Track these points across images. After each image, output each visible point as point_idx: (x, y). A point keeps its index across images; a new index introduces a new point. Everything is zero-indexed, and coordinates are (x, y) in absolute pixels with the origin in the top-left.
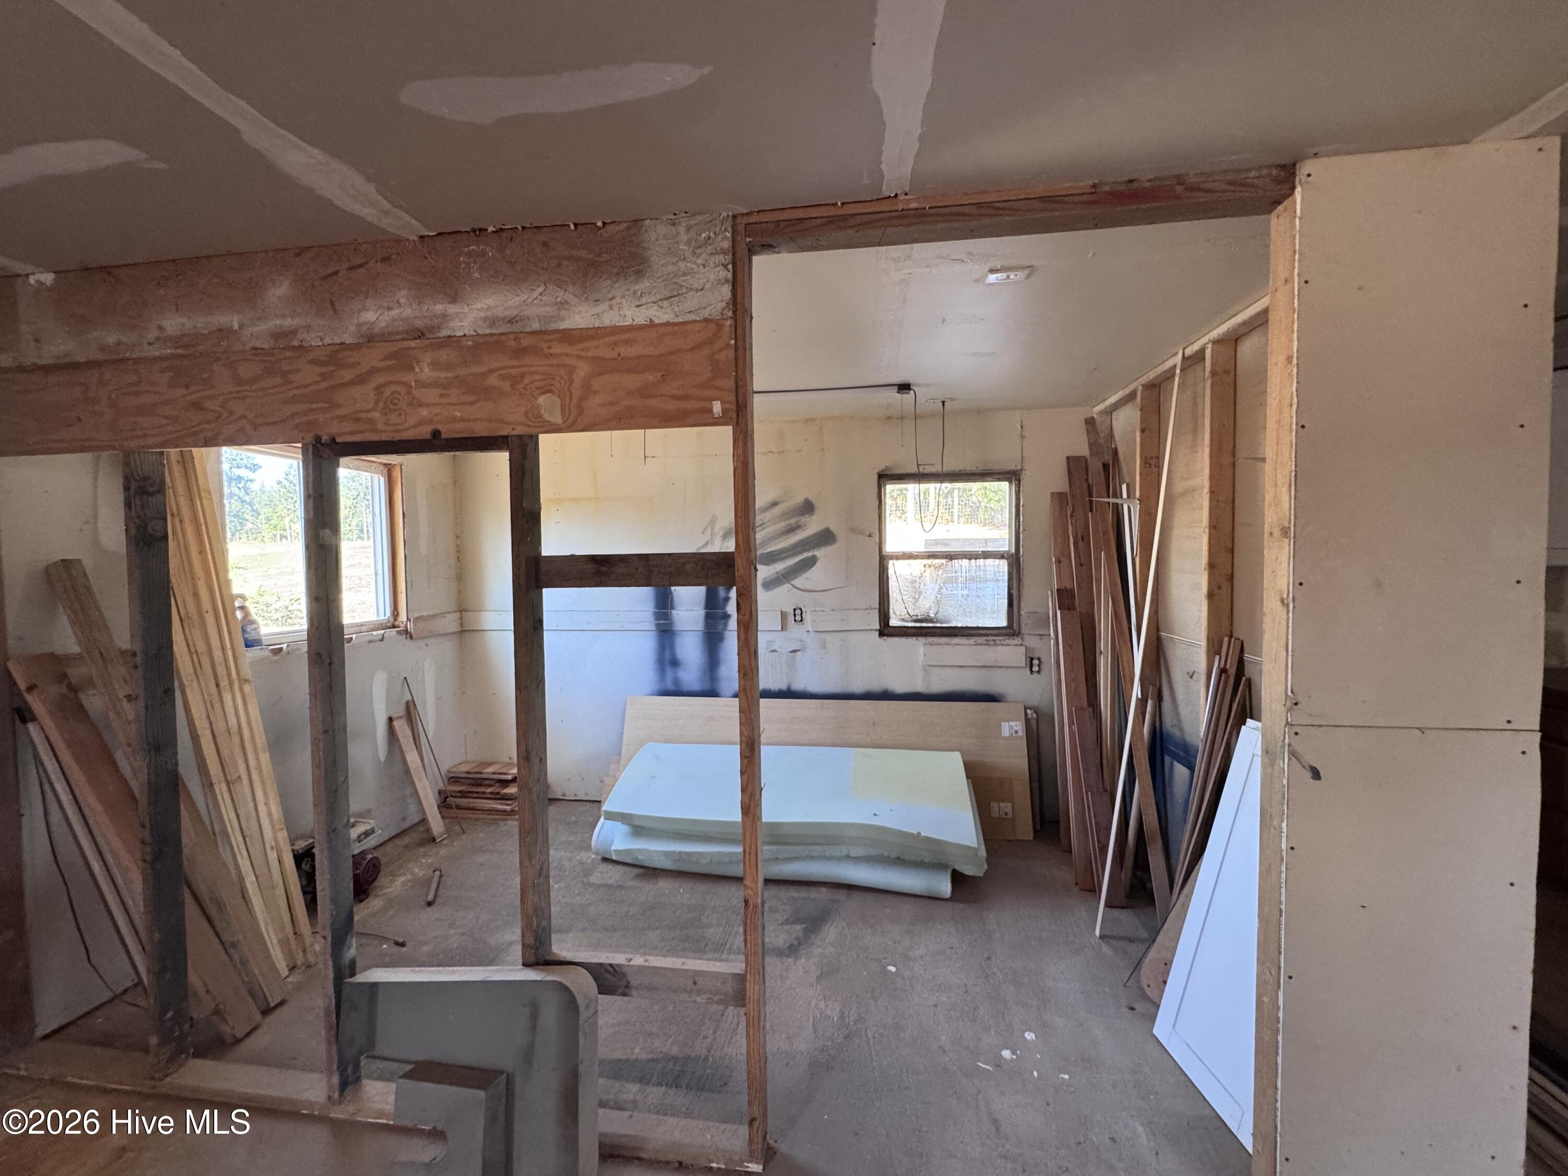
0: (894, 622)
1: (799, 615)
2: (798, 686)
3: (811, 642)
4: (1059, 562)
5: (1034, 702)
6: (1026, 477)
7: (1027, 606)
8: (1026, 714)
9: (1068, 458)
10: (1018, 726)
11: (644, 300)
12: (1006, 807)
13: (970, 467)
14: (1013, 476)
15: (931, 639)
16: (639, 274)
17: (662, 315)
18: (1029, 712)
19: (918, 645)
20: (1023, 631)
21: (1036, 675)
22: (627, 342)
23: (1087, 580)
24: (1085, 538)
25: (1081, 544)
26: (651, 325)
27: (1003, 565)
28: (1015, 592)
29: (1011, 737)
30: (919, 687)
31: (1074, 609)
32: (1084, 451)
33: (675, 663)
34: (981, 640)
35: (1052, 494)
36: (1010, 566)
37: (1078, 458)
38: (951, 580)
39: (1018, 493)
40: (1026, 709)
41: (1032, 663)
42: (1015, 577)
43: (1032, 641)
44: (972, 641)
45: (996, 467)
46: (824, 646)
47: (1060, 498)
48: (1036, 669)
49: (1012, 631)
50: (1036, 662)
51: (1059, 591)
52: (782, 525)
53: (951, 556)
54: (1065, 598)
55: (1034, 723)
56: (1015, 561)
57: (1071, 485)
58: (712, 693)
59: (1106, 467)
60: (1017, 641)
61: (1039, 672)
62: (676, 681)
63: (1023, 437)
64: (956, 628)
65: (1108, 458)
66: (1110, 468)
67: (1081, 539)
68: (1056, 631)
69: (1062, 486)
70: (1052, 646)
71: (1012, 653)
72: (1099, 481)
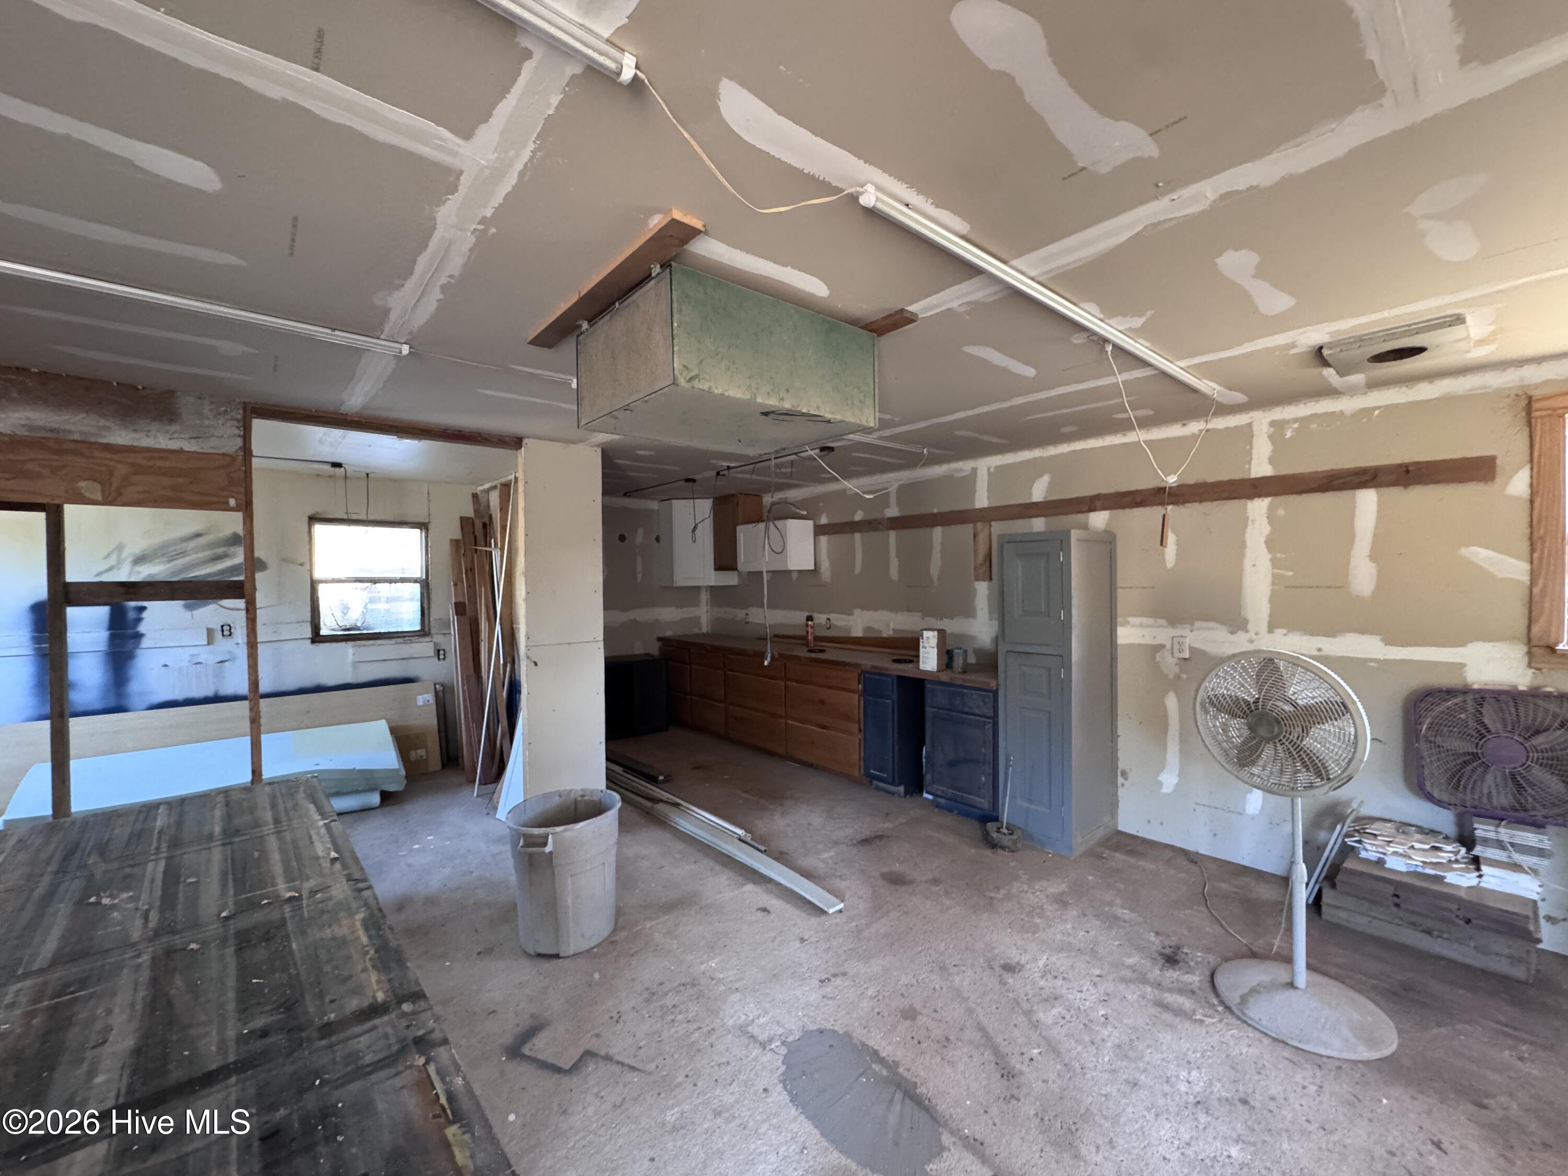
0: (324, 632)
1: (227, 630)
2: (227, 691)
3: (241, 653)
4: (455, 585)
5: (440, 680)
6: (431, 527)
7: (434, 613)
8: (435, 688)
9: (461, 518)
10: (430, 697)
11: (175, 436)
12: (421, 752)
13: (390, 518)
14: (423, 526)
15: (358, 643)
16: (172, 421)
17: (190, 446)
18: (438, 686)
19: (349, 649)
20: (433, 631)
21: (442, 662)
22: (161, 458)
23: (473, 597)
24: (472, 570)
25: (469, 573)
26: (181, 451)
27: (416, 588)
28: (426, 606)
29: (424, 705)
30: (349, 679)
31: (465, 614)
32: (470, 513)
34: (400, 640)
35: (451, 540)
36: (422, 587)
37: (468, 518)
38: (372, 601)
39: (427, 537)
40: (435, 685)
41: (439, 653)
42: (425, 595)
43: (438, 639)
44: (393, 641)
45: (410, 520)
47: (455, 543)
48: (442, 657)
49: (424, 632)
50: (442, 652)
51: (455, 603)
52: (208, 553)
53: (374, 581)
54: (460, 609)
55: (441, 694)
56: (425, 584)
57: (463, 536)
58: (118, 709)
59: (484, 525)
60: (427, 639)
61: (444, 659)
63: (429, 501)
64: (380, 633)
65: (486, 520)
66: (487, 527)
67: (469, 571)
68: (454, 630)
69: (458, 535)
70: (452, 640)
71: (425, 647)
72: (480, 534)
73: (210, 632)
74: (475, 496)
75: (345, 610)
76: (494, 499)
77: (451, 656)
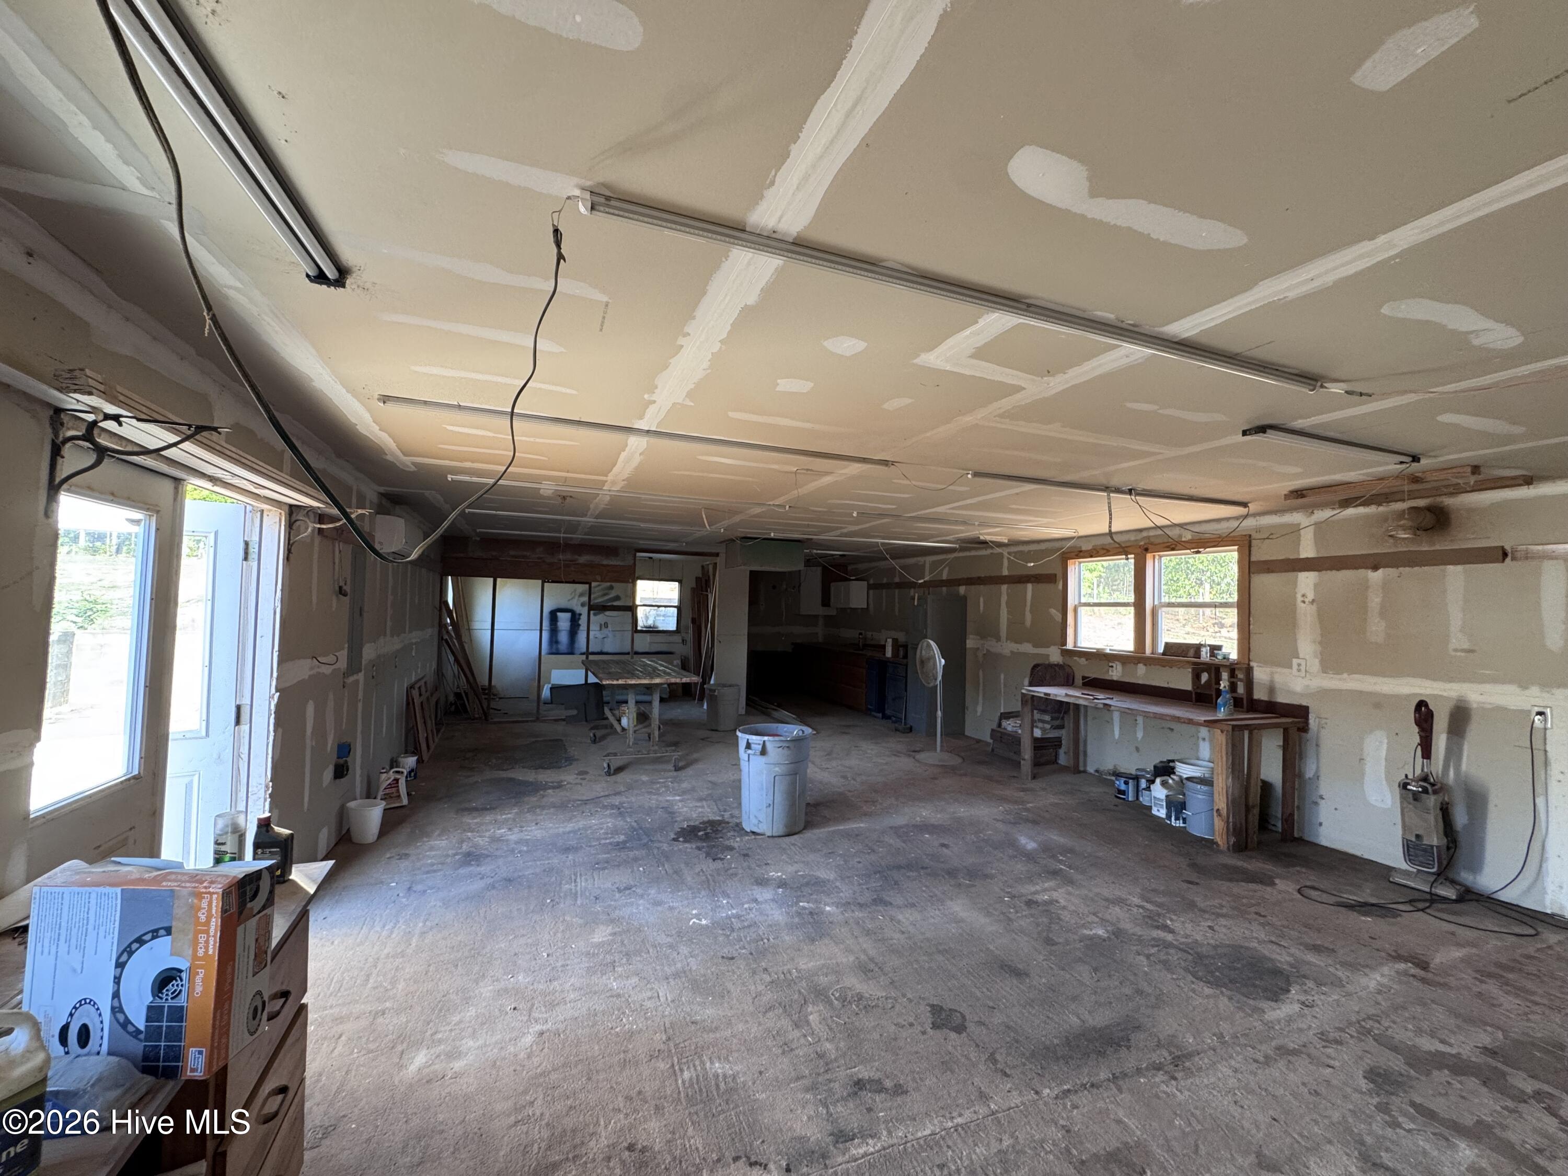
0: (639, 628)
1: (606, 626)
2: (605, 650)
3: (610, 635)
4: (691, 610)
5: (684, 653)
6: (683, 581)
7: (683, 623)
8: (681, 658)
9: (697, 577)
10: (679, 662)
13: (667, 577)
14: (680, 581)
15: (652, 634)
19: (648, 636)
20: (682, 632)
21: (685, 646)
23: (700, 615)
25: (698, 604)
27: (675, 610)
28: (679, 618)
30: (647, 650)
31: (696, 623)
32: (700, 576)
33: (557, 642)
34: (668, 635)
35: (691, 588)
36: (678, 610)
37: (699, 578)
38: (658, 615)
39: (681, 586)
40: (682, 655)
41: (684, 641)
42: (679, 614)
43: (683, 634)
44: (666, 635)
45: (674, 577)
46: (615, 636)
47: (693, 589)
48: (685, 644)
49: (678, 632)
51: (691, 619)
52: (600, 594)
53: (659, 606)
54: (694, 621)
55: (683, 661)
56: (679, 608)
57: (697, 586)
58: (571, 653)
60: (679, 635)
62: (557, 649)
63: (683, 568)
64: (660, 630)
65: (706, 578)
66: (707, 582)
67: (699, 602)
68: (691, 631)
69: (694, 585)
70: (689, 636)
71: (677, 639)
72: (704, 585)
73: (601, 625)
74: (703, 567)
75: (647, 618)
76: (711, 568)
77: (688, 643)
